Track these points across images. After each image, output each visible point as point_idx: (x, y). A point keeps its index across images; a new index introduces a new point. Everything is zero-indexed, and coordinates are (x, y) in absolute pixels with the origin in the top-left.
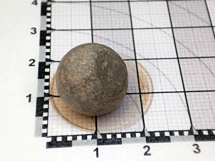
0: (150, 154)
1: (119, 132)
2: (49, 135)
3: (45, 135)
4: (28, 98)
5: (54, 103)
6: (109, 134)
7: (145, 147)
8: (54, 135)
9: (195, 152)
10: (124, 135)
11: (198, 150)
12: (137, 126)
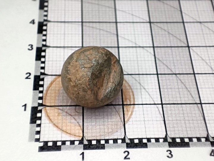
0: (129, 158)
1: (103, 139)
2: (41, 140)
3: (38, 140)
4: (24, 107)
5: (46, 112)
6: (94, 140)
7: (125, 152)
8: (46, 140)
9: (168, 157)
10: (107, 141)
11: (171, 155)
12: (119, 133)
